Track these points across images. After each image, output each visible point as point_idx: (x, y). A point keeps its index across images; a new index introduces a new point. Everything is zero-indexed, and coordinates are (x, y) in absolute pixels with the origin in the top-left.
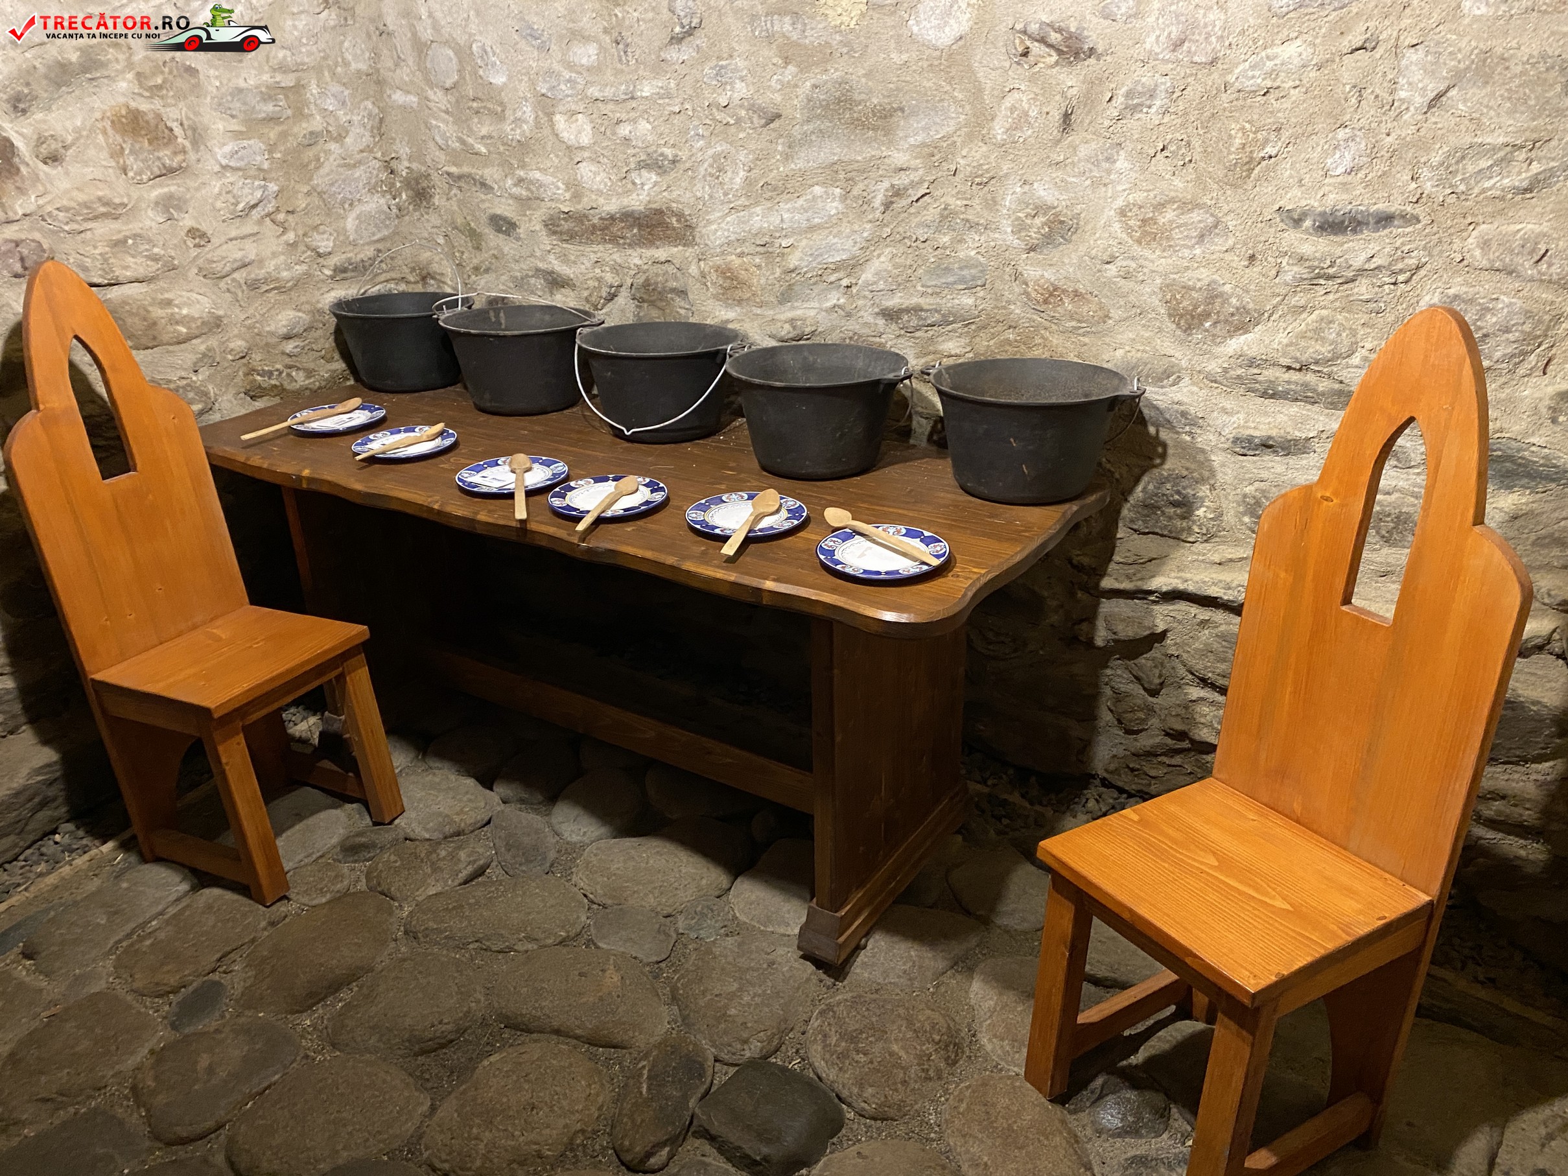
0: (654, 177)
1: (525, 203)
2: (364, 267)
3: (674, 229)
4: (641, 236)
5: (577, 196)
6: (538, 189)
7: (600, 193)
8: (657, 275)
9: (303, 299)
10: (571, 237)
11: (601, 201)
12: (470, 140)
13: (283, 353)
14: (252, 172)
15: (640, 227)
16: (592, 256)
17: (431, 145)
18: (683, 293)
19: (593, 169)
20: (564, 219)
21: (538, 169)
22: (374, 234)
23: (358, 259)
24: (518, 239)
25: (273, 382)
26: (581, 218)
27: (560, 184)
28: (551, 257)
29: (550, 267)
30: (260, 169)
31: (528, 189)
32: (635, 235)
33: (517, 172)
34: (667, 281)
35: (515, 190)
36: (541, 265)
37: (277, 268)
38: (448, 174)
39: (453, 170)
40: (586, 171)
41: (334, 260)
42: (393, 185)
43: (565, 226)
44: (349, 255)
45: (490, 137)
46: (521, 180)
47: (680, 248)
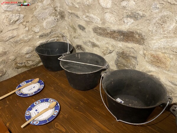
0: (132, 21)
1: (88, 23)
2: (48, 35)
3: (136, 38)
4: (124, 39)
5: (104, 23)
6: (92, 19)
7: (111, 23)
8: (127, 51)
9: (31, 44)
10: (100, 34)
11: (112, 26)
12: (75, 4)
13: (26, 58)
14: (15, 12)
15: (124, 36)
16: (106, 41)
17: (65, 4)
18: (135, 58)
19: (110, 15)
20: (99, 29)
21: (93, 14)
22: (51, 26)
23: (46, 33)
24: (85, 32)
25: (23, 65)
26: (104, 30)
27: (99, 19)
28: (94, 39)
29: (93, 42)
30: (17, 11)
31: (89, 19)
32: (121, 38)
33: (87, 14)
34: (130, 53)
35: (85, 19)
36: (91, 40)
37: (23, 37)
38: (69, 12)
39: (70, 11)
40: (108, 16)
41: (40, 34)
42: (56, 14)
43: (99, 31)
44: (44, 32)
45: (80, 3)
46: (87, 16)
47: (138, 45)
